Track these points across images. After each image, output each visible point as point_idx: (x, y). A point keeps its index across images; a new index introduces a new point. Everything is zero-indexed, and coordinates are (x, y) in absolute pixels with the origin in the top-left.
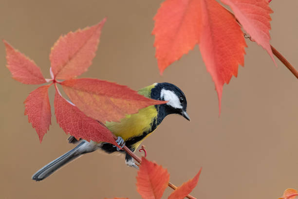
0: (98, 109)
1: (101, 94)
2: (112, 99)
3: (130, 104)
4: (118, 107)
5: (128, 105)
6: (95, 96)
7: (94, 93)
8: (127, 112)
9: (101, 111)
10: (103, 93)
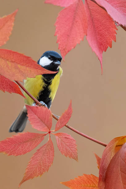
0: (9, 71)
1: (12, 62)
2: (19, 66)
3: (30, 71)
4: (22, 72)
5: (29, 71)
6: (8, 62)
7: (8, 60)
8: (28, 76)
9: (11, 73)
10: (13, 61)
